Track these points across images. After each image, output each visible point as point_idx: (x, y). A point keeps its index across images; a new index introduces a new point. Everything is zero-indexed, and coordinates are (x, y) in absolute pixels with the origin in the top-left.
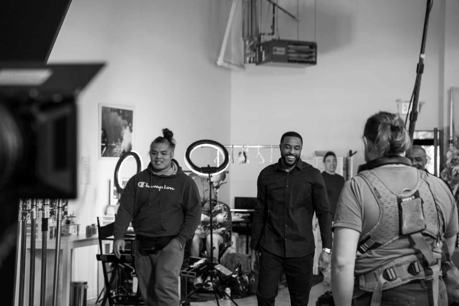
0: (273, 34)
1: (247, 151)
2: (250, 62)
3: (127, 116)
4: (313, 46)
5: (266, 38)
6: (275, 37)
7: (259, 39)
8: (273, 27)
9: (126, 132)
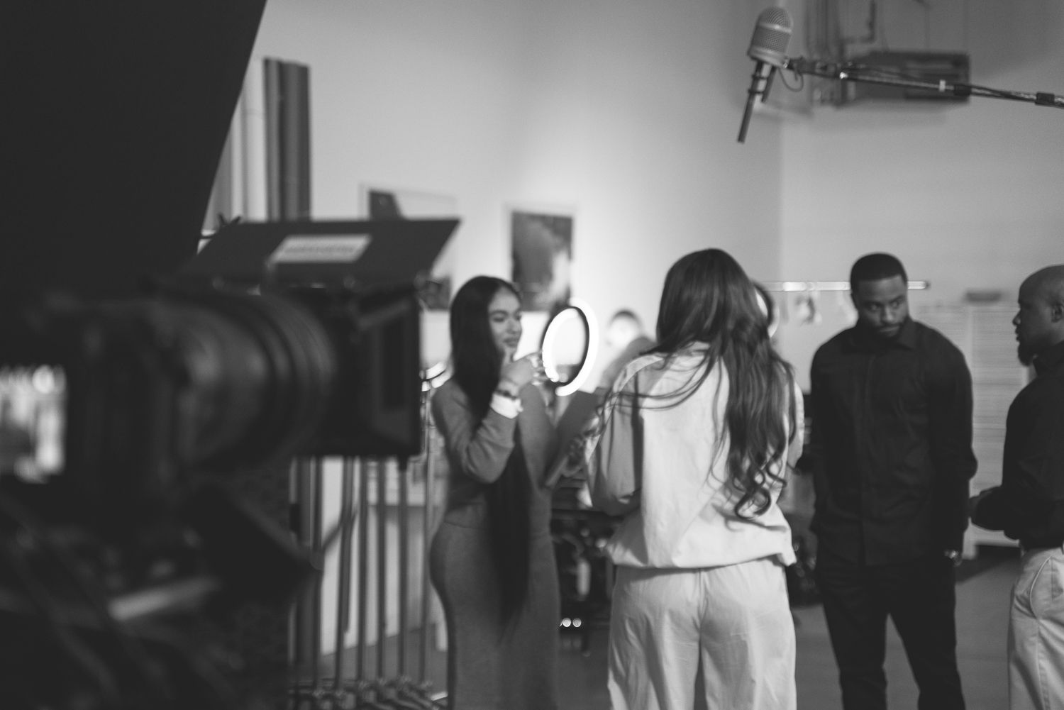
0: (871, 38)
1: (815, 296)
2: (823, 101)
3: (562, 228)
4: (960, 62)
5: (857, 49)
6: (876, 45)
7: (842, 51)
8: (871, 25)
9: (560, 265)
